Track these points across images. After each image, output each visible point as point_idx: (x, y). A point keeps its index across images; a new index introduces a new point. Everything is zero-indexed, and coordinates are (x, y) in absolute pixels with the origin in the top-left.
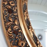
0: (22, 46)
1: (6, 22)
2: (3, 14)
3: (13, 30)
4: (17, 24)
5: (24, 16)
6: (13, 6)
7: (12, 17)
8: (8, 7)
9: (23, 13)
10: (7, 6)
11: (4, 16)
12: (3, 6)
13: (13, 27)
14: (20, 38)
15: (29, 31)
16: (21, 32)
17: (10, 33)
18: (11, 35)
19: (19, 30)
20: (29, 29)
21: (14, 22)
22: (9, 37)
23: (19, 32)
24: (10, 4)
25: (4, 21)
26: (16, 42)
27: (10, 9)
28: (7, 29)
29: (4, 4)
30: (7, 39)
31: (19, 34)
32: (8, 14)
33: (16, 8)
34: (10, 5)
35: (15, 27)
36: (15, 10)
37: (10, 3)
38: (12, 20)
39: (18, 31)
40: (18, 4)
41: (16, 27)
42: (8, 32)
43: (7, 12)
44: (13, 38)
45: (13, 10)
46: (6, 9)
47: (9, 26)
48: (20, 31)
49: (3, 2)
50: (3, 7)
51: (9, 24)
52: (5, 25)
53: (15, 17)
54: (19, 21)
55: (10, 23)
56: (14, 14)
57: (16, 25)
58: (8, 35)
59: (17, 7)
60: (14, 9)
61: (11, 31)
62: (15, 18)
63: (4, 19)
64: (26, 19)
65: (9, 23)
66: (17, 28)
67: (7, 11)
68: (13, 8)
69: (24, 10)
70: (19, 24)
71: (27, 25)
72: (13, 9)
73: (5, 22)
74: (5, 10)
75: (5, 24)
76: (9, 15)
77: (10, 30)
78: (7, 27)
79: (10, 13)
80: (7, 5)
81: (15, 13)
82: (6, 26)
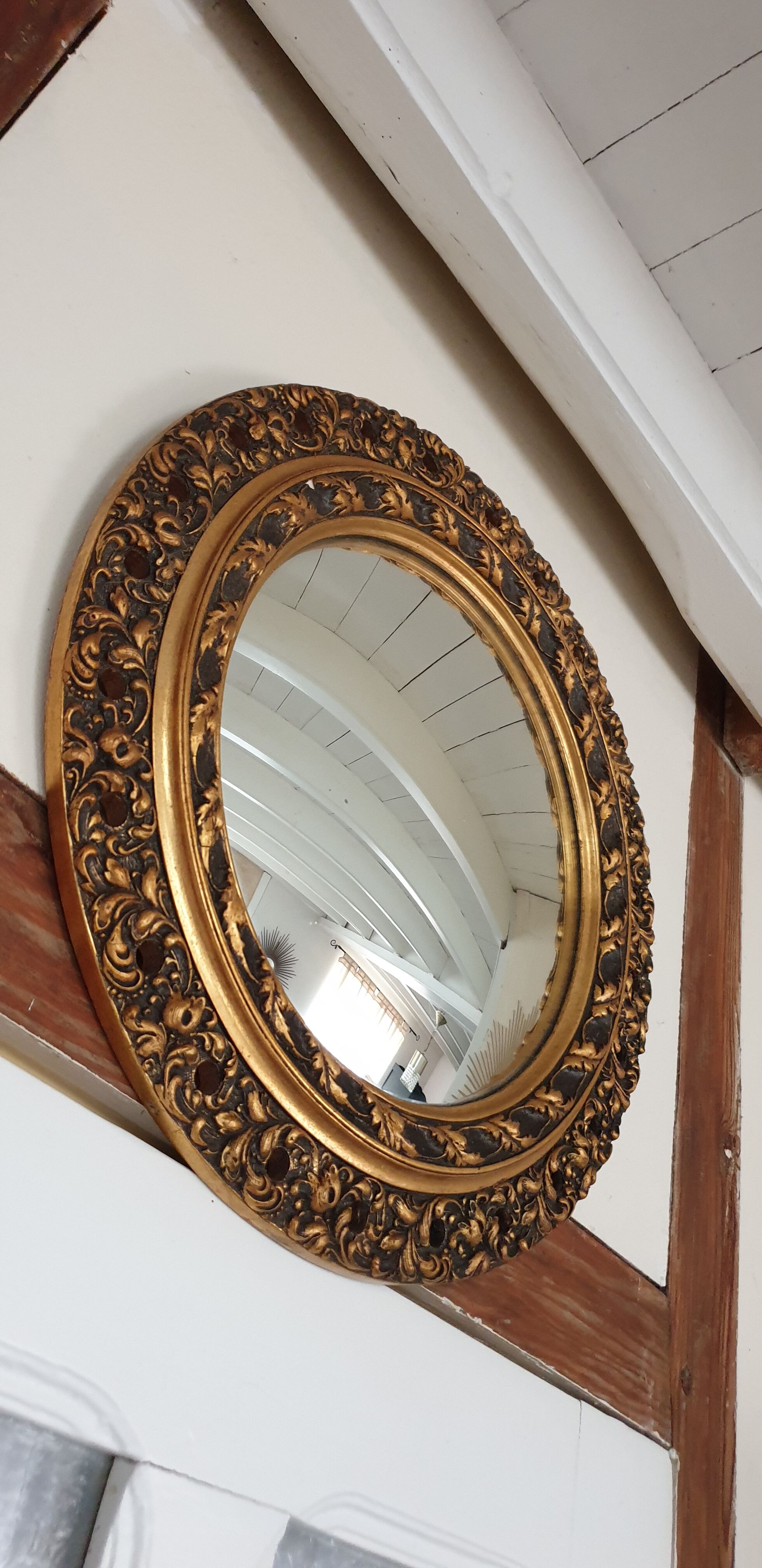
0: (121, 755)
1: (89, 602)
2: (94, 554)
3: (106, 658)
4: (140, 644)
5: (205, 627)
6: (169, 548)
7: (131, 597)
8: (134, 536)
9: (203, 609)
10: (135, 530)
11: (93, 564)
12: (115, 517)
13: (116, 647)
14: (124, 717)
15: (192, 714)
16: (142, 691)
17: (89, 661)
18: (87, 674)
19: (136, 678)
20: (193, 704)
21: (132, 624)
22: (72, 679)
23: (134, 692)
24: (155, 524)
25: (83, 594)
26: (93, 723)
27: (143, 549)
28: (77, 637)
29: (124, 509)
30: (59, 681)
31: (128, 699)
32: (117, 569)
33: (178, 563)
34: (151, 530)
35: (122, 651)
36: (167, 574)
37: (161, 521)
38: (123, 611)
39: (131, 681)
40: (201, 552)
41: (130, 652)
42: (76, 652)
43: (117, 559)
44: (89, 692)
45: (158, 567)
46: (122, 542)
47: (96, 629)
48: (138, 684)
49: (120, 495)
50: (112, 522)
51: (102, 621)
52: (77, 615)
53: (148, 607)
54: (160, 640)
55: (109, 620)
56: (153, 590)
57: (135, 646)
58: (74, 666)
59: (187, 560)
60: (165, 564)
61: (94, 657)
62: (148, 612)
63: (87, 582)
64: (203, 647)
65: (106, 616)
66: (131, 665)
67: (119, 552)
68: (160, 555)
69: (220, 600)
70: (154, 655)
71: (194, 676)
72: (160, 561)
73: (84, 601)
74: (116, 544)
75: (79, 606)
76: (123, 578)
77: (95, 649)
78: (82, 628)
79: (130, 572)
80: (137, 521)
81: (161, 585)
82: (81, 622)
